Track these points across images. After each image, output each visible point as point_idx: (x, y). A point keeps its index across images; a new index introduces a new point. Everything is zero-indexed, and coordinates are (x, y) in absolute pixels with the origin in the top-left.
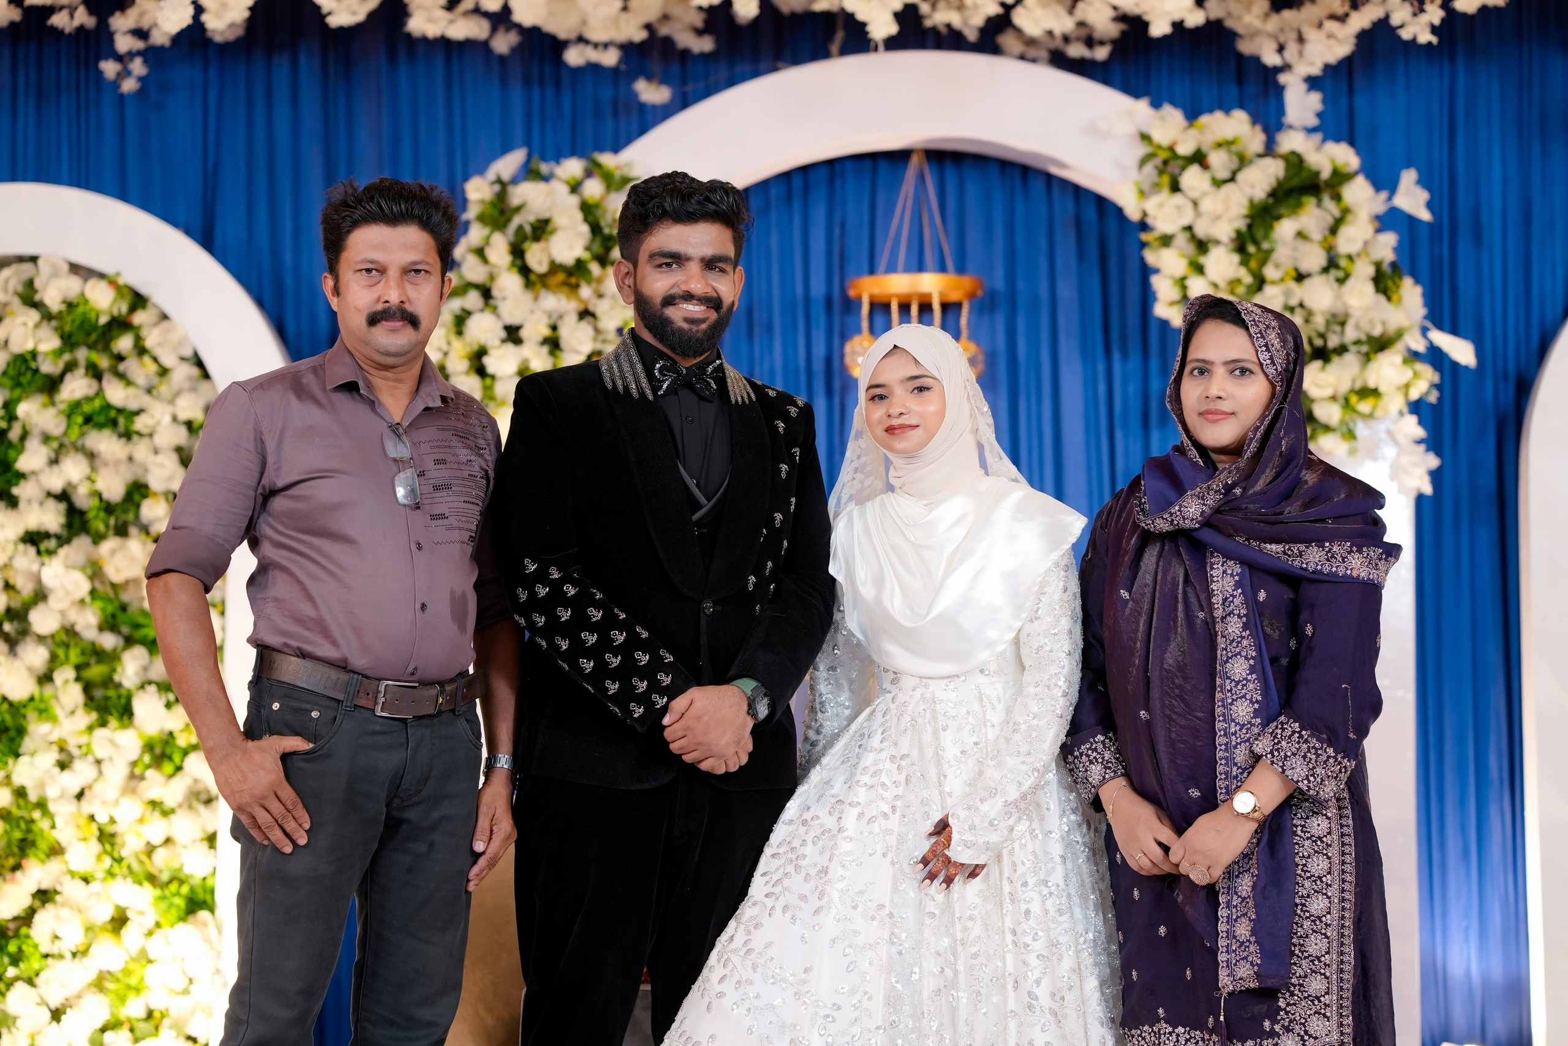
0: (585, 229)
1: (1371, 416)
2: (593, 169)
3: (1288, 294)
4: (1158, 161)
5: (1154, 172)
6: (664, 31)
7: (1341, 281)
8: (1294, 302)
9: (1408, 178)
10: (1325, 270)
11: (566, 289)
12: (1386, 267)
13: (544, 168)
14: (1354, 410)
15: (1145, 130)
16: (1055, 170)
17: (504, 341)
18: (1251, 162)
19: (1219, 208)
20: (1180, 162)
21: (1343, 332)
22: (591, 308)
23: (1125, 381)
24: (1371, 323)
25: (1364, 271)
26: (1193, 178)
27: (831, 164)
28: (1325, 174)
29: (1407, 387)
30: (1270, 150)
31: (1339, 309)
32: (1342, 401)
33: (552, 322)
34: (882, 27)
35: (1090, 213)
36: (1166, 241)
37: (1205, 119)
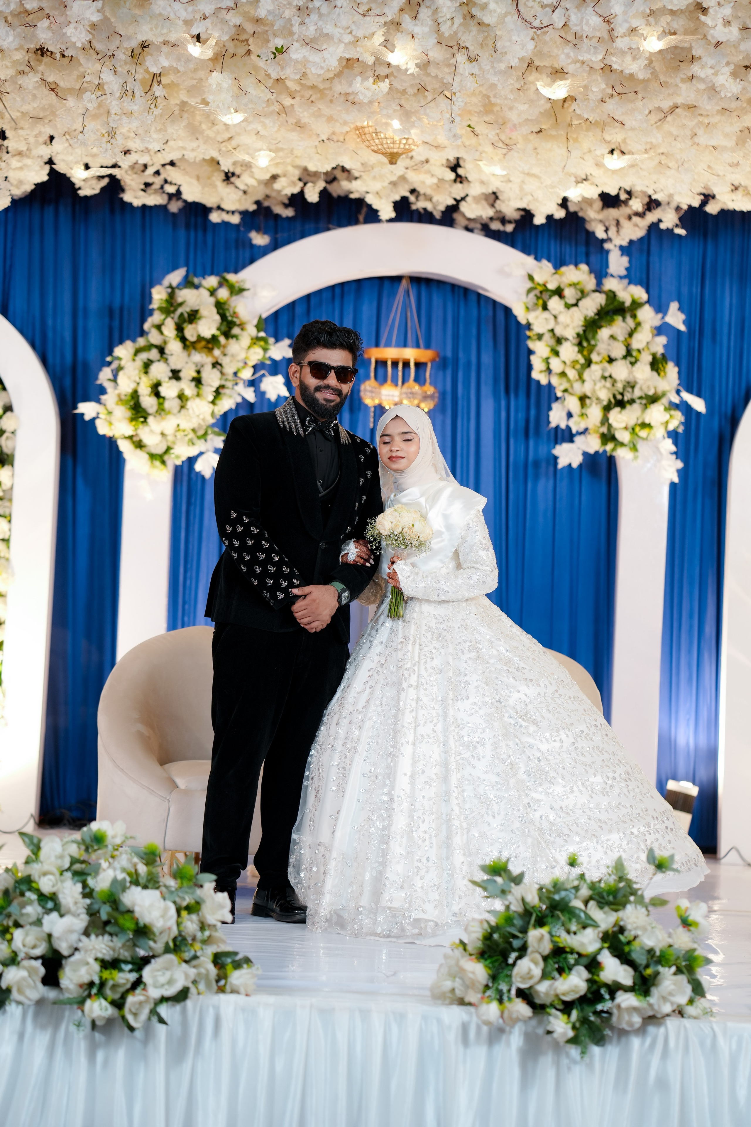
0: (218, 318)
1: (646, 439)
2: (223, 282)
3: (604, 370)
4: (537, 292)
5: (535, 298)
6: (266, 204)
7: (632, 364)
8: (607, 374)
9: (674, 306)
10: (625, 357)
11: (206, 350)
12: (659, 356)
13: (196, 281)
14: (637, 435)
15: (530, 273)
16: (481, 292)
17: (170, 378)
18: (588, 295)
19: (568, 321)
20: (549, 293)
21: (633, 391)
22: (220, 361)
23: (517, 411)
24: (648, 387)
25: (646, 358)
26: (554, 303)
27: (359, 282)
28: (628, 304)
29: (667, 423)
30: (598, 289)
31: (631, 379)
32: (631, 430)
33: (197, 369)
34: (387, 211)
35: (501, 316)
36: (540, 337)
37: (564, 269)
